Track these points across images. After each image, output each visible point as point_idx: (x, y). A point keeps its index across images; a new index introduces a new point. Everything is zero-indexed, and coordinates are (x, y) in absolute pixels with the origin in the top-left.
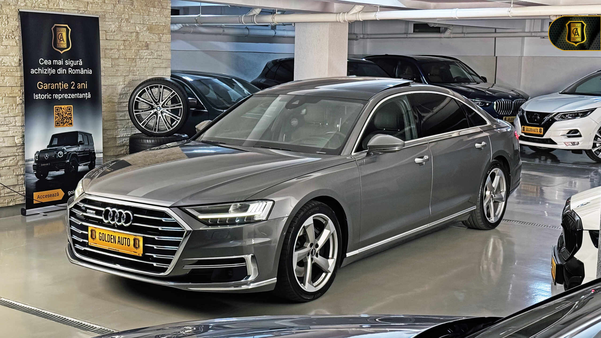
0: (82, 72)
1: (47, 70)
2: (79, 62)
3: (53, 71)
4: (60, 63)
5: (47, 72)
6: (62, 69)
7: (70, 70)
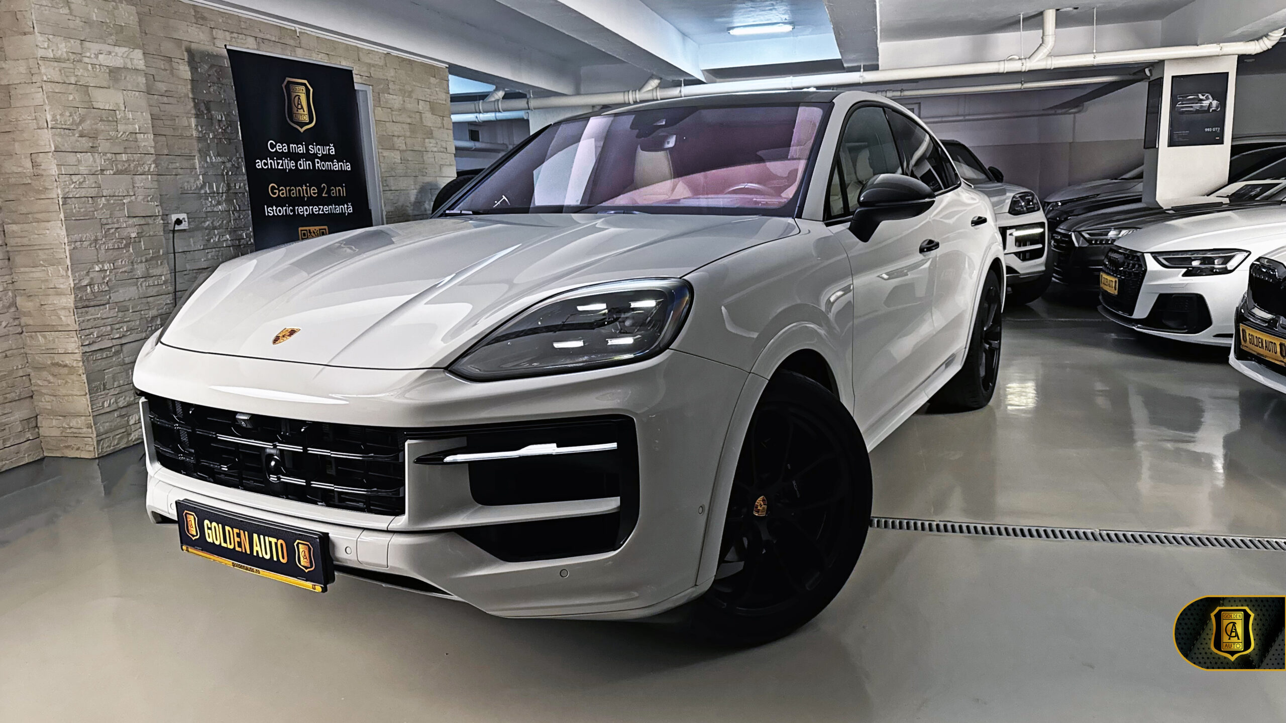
0: (336, 166)
1: (283, 163)
2: (329, 150)
3: (292, 164)
4: (301, 149)
5: (282, 165)
6: (306, 161)
7: (318, 163)
